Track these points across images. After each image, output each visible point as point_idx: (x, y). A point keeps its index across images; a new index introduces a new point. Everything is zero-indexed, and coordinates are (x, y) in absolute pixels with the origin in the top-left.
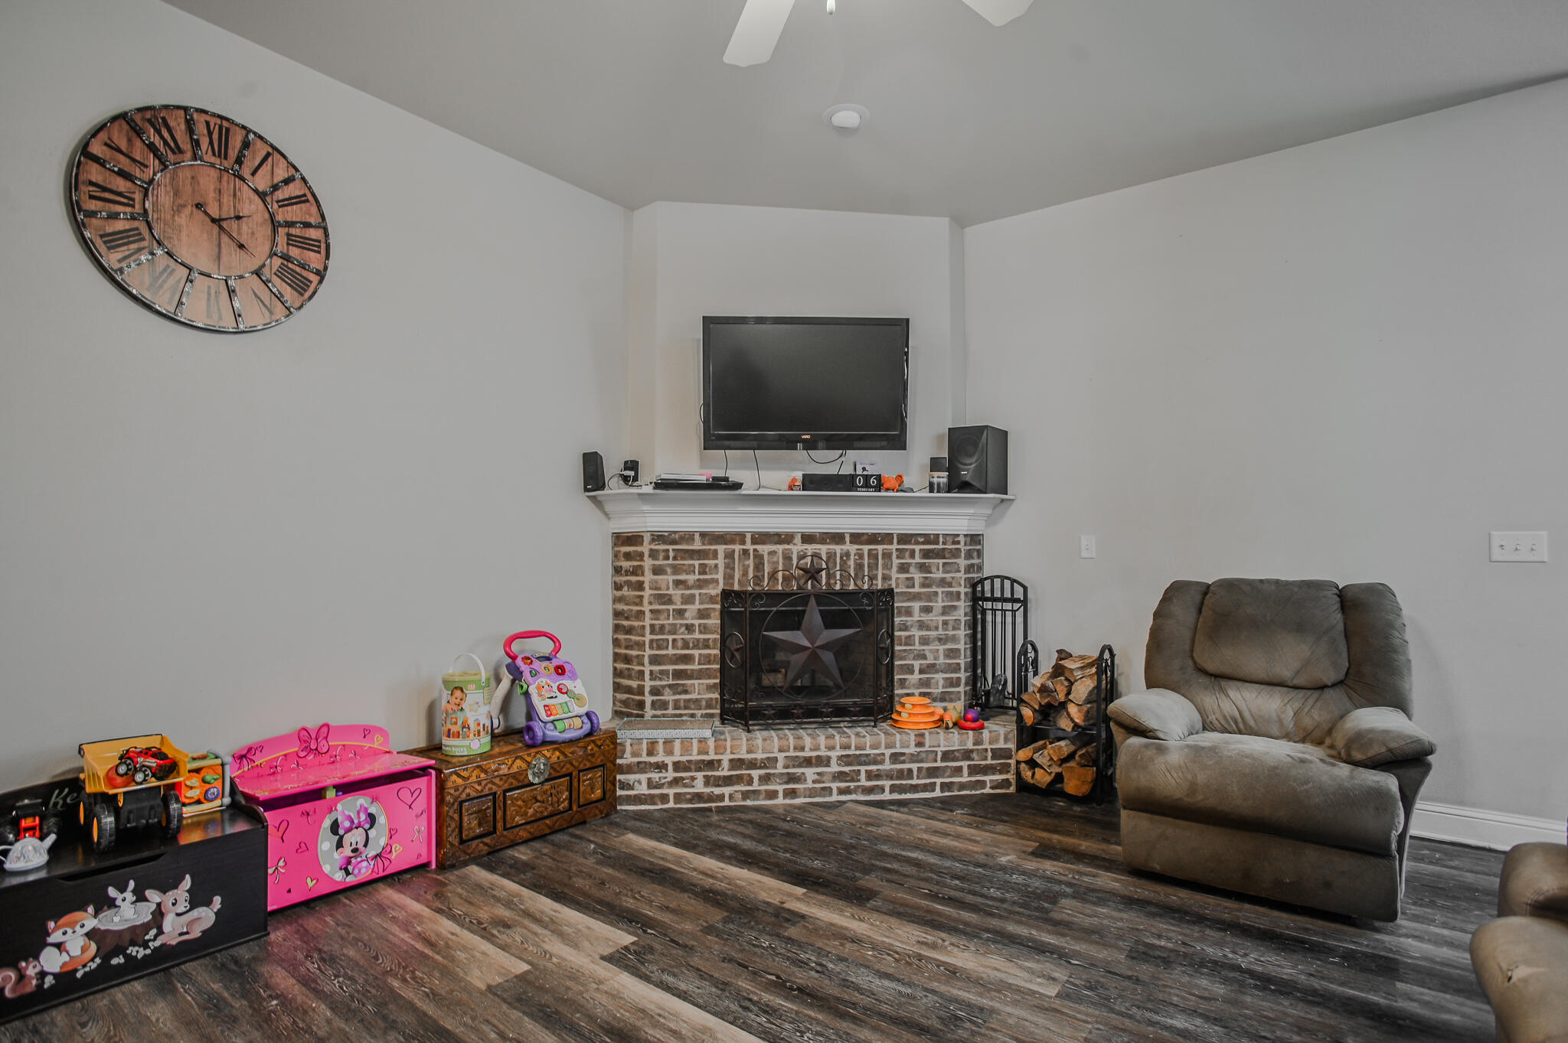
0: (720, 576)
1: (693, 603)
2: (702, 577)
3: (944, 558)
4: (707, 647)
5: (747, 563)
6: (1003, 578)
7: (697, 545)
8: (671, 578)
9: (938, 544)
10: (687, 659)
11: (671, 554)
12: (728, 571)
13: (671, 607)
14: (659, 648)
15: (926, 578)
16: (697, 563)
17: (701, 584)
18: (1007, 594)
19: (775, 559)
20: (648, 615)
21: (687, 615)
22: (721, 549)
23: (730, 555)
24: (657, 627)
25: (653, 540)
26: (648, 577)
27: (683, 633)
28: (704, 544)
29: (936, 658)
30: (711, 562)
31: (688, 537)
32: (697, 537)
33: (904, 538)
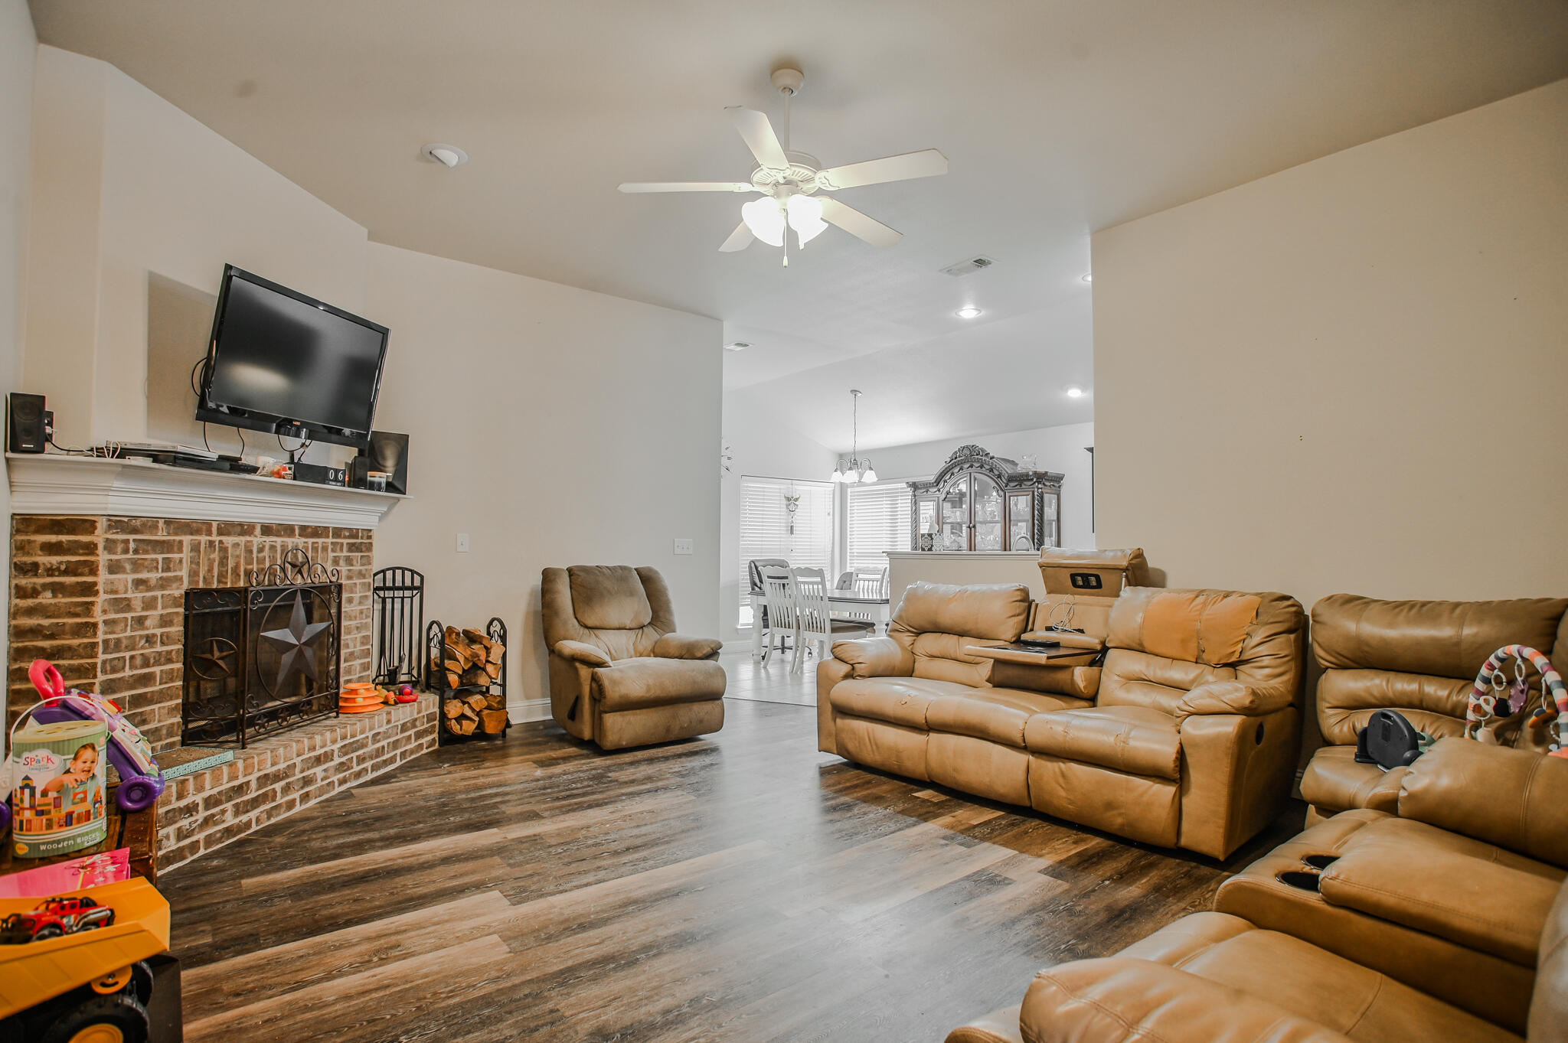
0: (184, 573)
1: (156, 608)
2: (165, 575)
3: (361, 552)
4: (170, 661)
5: (212, 556)
6: (403, 570)
7: (161, 536)
8: (130, 577)
9: (358, 538)
10: (146, 679)
11: (132, 545)
12: (193, 566)
13: (129, 615)
14: (114, 671)
15: (349, 570)
16: (160, 557)
17: (164, 584)
18: (408, 583)
19: (238, 553)
20: (101, 627)
21: (148, 623)
22: (187, 539)
23: (195, 548)
24: (112, 644)
25: (110, 527)
26: (103, 577)
27: (143, 648)
28: (169, 534)
29: (355, 647)
30: (176, 556)
31: (150, 524)
32: (161, 523)
33: (338, 532)
